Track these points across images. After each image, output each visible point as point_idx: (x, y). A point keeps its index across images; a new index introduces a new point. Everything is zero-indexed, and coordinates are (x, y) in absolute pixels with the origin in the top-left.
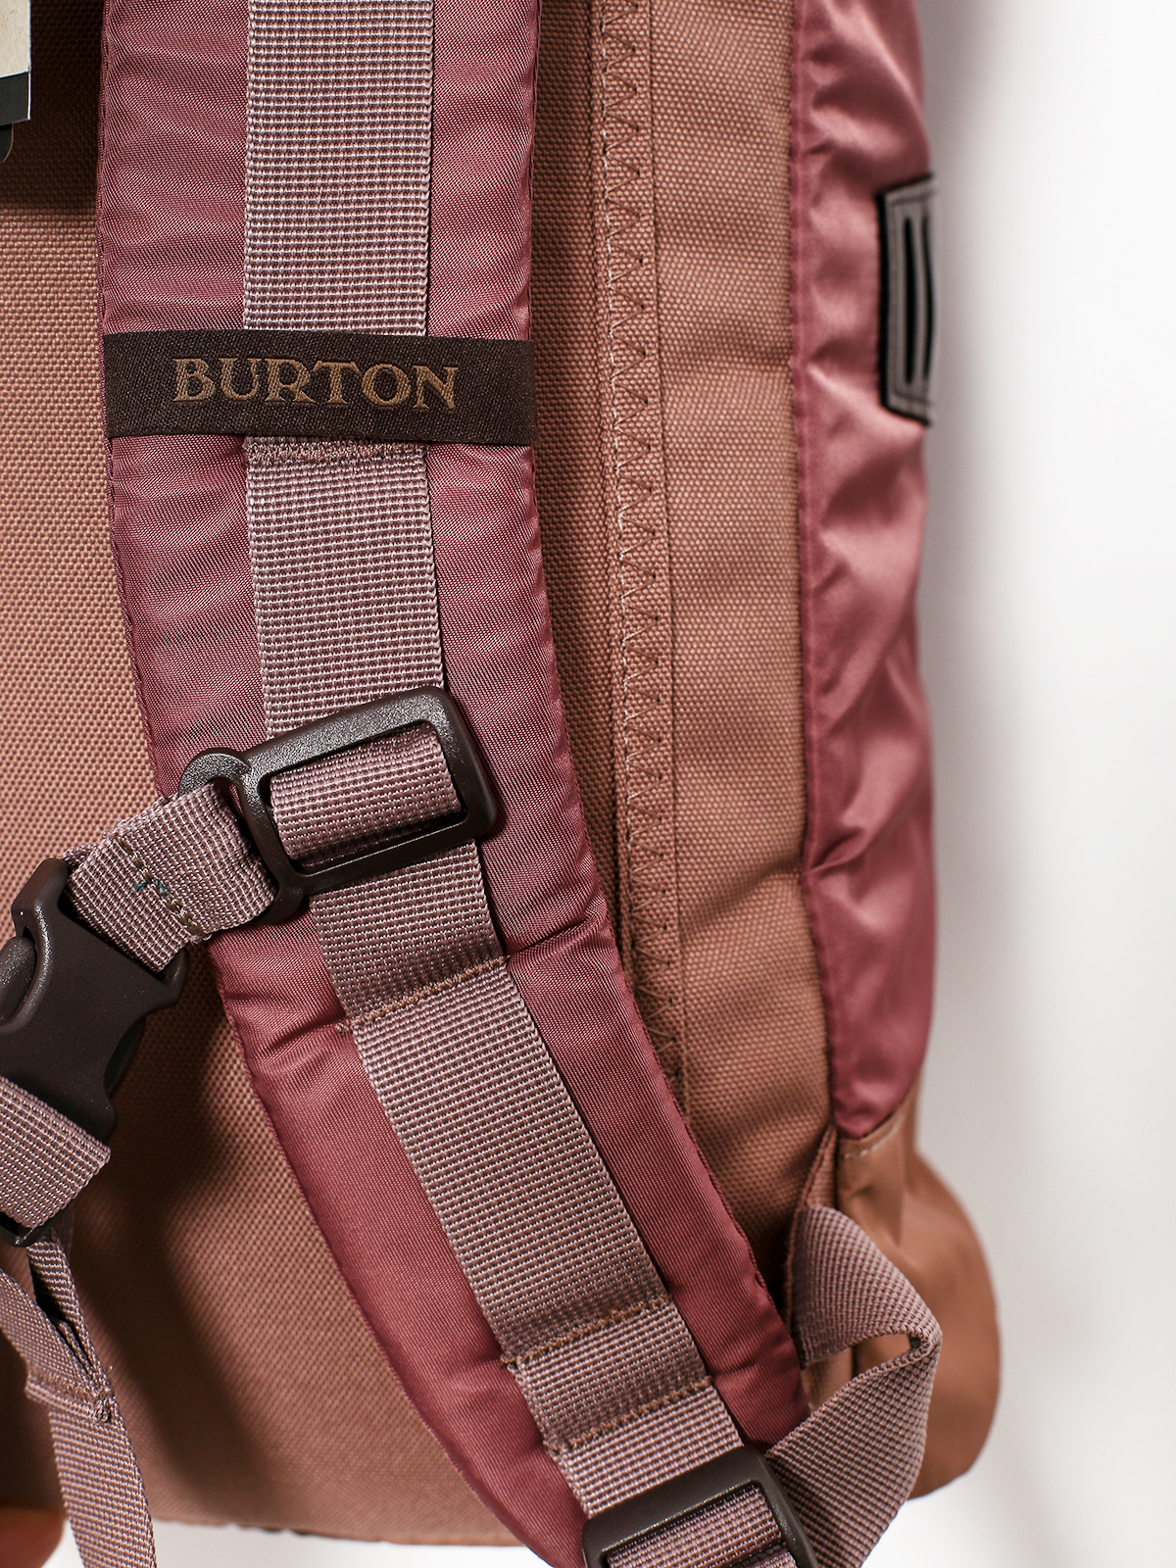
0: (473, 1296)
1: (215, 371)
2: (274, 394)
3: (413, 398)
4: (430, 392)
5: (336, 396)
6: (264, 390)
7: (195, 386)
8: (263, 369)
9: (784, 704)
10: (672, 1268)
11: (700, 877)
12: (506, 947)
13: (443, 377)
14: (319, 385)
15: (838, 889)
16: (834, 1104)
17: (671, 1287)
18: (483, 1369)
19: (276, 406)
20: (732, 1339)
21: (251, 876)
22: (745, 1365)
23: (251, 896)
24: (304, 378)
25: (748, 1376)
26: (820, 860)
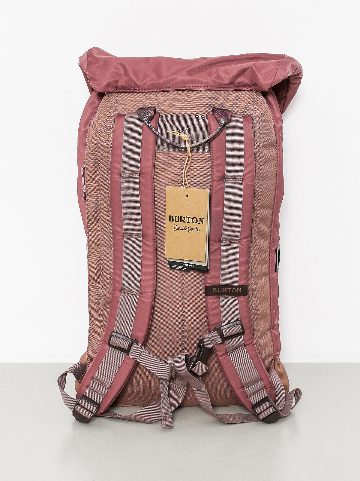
0: (241, 381)
1: (217, 289)
2: (223, 291)
3: (237, 291)
4: (239, 291)
5: (229, 291)
6: (222, 291)
7: (215, 291)
8: (222, 289)
9: (269, 312)
10: (262, 378)
11: (260, 333)
12: (245, 345)
13: (240, 289)
14: (228, 290)
15: (273, 331)
16: (274, 355)
17: (261, 380)
18: (242, 389)
19: (223, 293)
20: (268, 385)
21: (221, 339)
22: (269, 387)
23: (220, 341)
24: (226, 290)
25: (270, 388)
26: (272, 329)
